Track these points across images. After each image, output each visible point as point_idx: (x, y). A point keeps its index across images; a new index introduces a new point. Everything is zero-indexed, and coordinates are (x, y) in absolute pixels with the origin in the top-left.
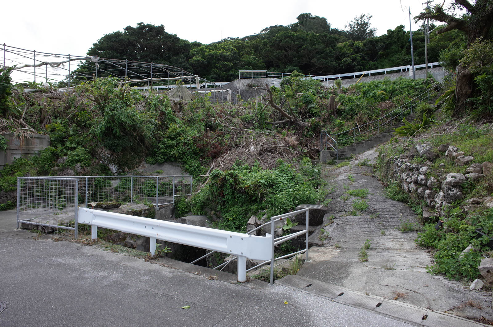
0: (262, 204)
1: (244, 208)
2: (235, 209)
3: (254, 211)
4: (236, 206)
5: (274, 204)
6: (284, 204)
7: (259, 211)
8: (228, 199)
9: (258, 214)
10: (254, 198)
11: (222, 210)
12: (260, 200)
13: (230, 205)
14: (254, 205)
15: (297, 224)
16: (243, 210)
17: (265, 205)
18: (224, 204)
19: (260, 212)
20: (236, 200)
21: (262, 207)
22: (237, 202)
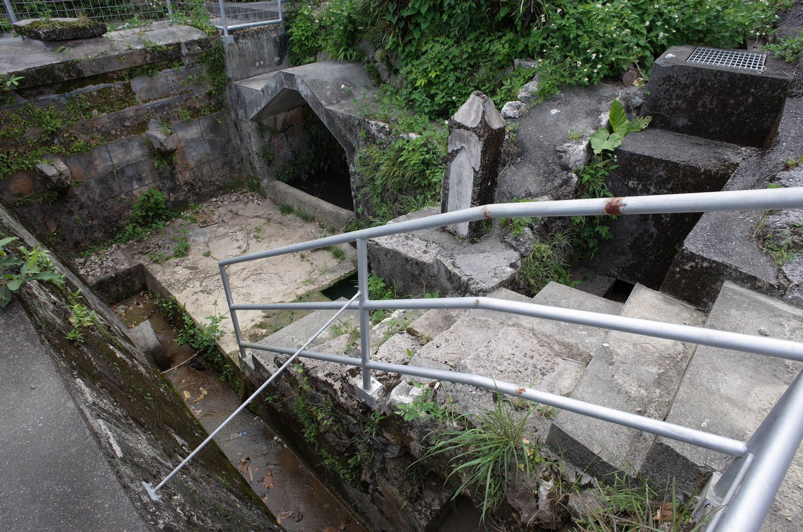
0: (529, 35)
1: (467, 47)
2: (438, 48)
3: (499, 61)
4: (441, 39)
5: (575, 38)
6: (612, 44)
7: (517, 61)
8: (419, 13)
9: (511, 72)
10: (503, 13)
11: (400, 49)
12: (523, 22)
13: (423, 34)
14: (500, 38)
15: (644, 123)
16: (463, 53)
17: (541, 41)
18: (405, 32)
19: (520, 65)
20: (445, 17)
21: (527, 46)
22: (447, 23)
